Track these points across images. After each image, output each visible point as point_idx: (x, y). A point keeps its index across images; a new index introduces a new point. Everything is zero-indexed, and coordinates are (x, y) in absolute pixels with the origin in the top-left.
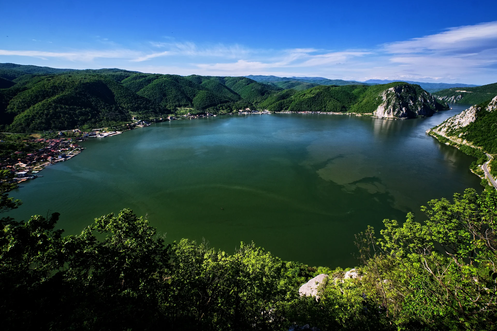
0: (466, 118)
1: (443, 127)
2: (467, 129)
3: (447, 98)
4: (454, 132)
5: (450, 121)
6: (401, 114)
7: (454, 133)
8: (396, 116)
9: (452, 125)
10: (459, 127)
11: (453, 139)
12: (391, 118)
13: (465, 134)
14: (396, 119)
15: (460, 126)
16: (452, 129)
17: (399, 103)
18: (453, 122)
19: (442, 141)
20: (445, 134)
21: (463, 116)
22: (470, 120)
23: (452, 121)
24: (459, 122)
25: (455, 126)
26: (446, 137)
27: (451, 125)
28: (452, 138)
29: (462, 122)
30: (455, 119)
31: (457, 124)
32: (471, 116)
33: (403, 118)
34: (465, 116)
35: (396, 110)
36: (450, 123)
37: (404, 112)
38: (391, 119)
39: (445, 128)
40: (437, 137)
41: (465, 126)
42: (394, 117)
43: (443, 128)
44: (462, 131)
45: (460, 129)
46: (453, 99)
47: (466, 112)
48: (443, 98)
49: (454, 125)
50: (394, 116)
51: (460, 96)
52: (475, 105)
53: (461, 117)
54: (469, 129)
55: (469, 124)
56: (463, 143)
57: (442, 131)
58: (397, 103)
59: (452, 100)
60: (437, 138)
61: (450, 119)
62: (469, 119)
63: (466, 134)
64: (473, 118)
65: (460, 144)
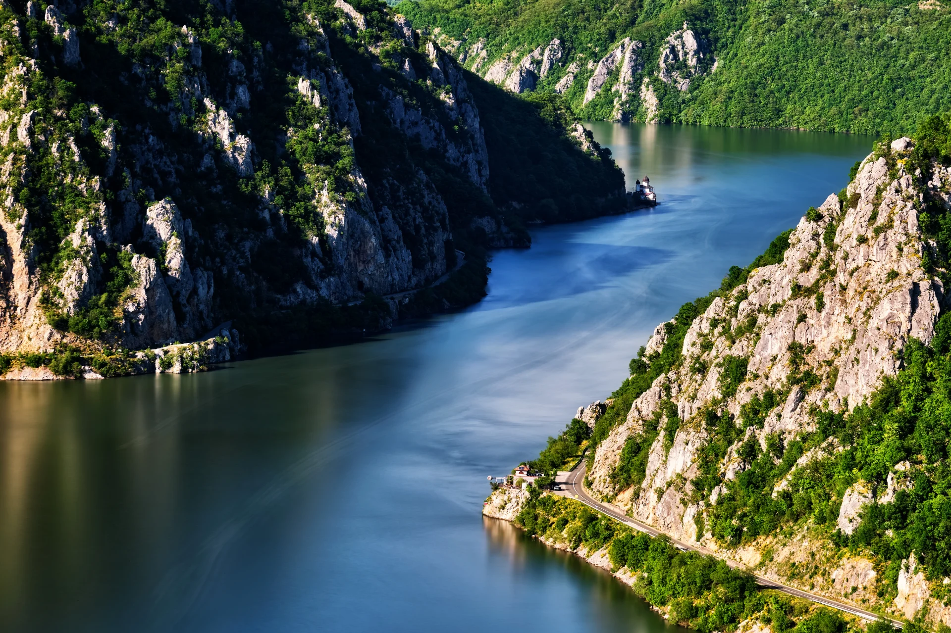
0: (857, 306)
1: (652, 427)
2: (890, 428)
3: (565, 61)
4: (781, 486)
5: (707, 346)
6: (141, 295)
7: (786, 496)
8: (86, 331)
9: (743, 397)
10: (814, 411)
11: (794, 572)
12: (37, 361)
13: (887, 498)
14: (92, 376)
15: (814, 397)
16: (750, 451)
17: (88, 143)
18: (737, 351)
19: (693, 612)
20: (698, 520)
21: (814, 274)
22: (890, 320)
23: (721, 348)
24: (797, 352)
25: (772, 400)
26: (711, 548)
27: (729, 393)
28: (782, 555)
29: (823, 347)
30: (753, 322)
31: (780, 374)
32: (893, 275)
33: (174, 348)
34: (841, 278)
35: (75, 239)
36: (713, 374)
37: (174, 259)
38: (30, 374)
39: (680, 436)
40: (621, 559)
41: (867, 391)
42: (70, 338)
43: (657, 445)
44: (851, 463)
45: (825, 432)
46: (626, 72)
47: (831, 232)
48: (526, 63)
49: (758, 387)
50: (61, 325)
51: (689, 39)
52: (898, 145)
53: (797, 290)
54: (907, 427)
55: (889, 369)
56: (899, 602)
57: (659, 483)
58: (64, 149)
59: (621, 87)
60: (627, 577)
61: (700, 325)
62: (885, 308)
63: (902, 496)
64: (915, 292)
65: (873, 619)
